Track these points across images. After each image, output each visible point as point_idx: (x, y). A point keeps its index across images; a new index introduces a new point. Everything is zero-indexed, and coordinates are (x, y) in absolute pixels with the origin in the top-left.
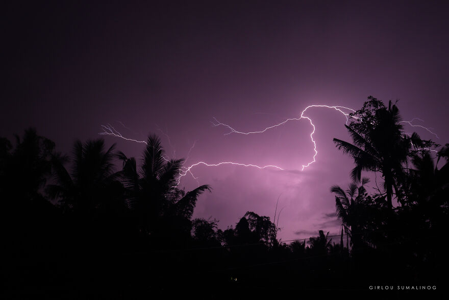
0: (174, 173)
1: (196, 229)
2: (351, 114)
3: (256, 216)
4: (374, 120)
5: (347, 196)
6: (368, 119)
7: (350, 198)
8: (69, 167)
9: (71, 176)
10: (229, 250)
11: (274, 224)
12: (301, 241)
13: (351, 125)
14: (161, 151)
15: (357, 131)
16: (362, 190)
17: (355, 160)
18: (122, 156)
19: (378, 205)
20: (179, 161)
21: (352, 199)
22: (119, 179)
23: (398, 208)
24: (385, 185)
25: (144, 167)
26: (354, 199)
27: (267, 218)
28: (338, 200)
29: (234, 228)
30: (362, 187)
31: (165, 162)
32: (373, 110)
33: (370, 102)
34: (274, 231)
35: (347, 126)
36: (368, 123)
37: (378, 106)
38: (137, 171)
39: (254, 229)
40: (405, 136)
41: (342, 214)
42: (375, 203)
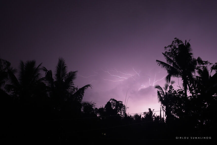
0: (73, 78)
1: (84, 108)
2: (165, 47)
3: (115, 101)
4: (178, 50)
5: (163, 90)
6: (175, 50)
7: (165, 91)
8: (17, 75)
9: (18, 80)
10: (101, 118)
11: (124, 105)
12: (139, 114)
13: (166, 53)
14: (65, 66)
15: (168, 56)
16: (171, 87)
17: (168, 71)
18: (45, 70)
19: (179, 95)
20: (75, 72)
22: (43, 81)
23: (190, 96)
24: (183, 85)
25: (57, 75)
26: (167, 92)
27: (121, 102)
28: (158, 92)
29: (104, 107)
30: (171, 86)
31: (68, 73)
32: (177, 45)
33: (175, 41)
34: (125, 109)
35: (163, 54)
36: (175, 52)
37: (180, 43)
38: (53, 77)
39: (114, 108)
40: (194, 59)
41: (161, 100)
42: (178, 94)
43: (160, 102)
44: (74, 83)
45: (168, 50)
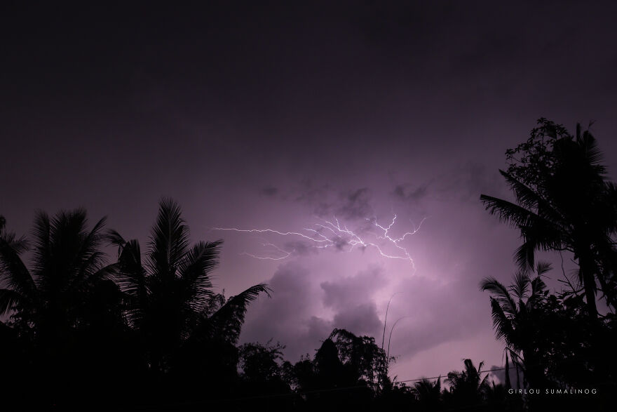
0: (206, 265)
1: (246, 362)
2: (509, 152)
3: (350, 335)
4: (552, 160)
5: (512, 297)
6: (541, 158)
7: (516, 300)
8: (29, 259)
9: (31, 273)
10: (304, 397)
11: (382, 350)
12: (432, 381)
13: (511, 170)
14: (182, 226)
15: (521, 180)
16: (538, 285)
17: (522, 232)
18: (116, 239)
19: (570, 312)
20: (213, 245)
21: (521, 301)
22: (112, 277)
23: (609, 316)
24: (580, 275)
25: (155, 256)
26: (525, 301)
27: (370, 339)
28: (495, 304)
29: (312, 358)
30: (538, 279)
31: (190, 247)
32: (548, 142)
33: (542, 128)
34: (383, 363)
35: (503, 173)
36: (542, 165)
37: (557, 135)
38: (142, 263)
39: (347, 360)
40: (611, 185)
41: (505, 328)
42: (565, 308)
43: (503, 338)
44: (212, 282)
45: (519, 159)
